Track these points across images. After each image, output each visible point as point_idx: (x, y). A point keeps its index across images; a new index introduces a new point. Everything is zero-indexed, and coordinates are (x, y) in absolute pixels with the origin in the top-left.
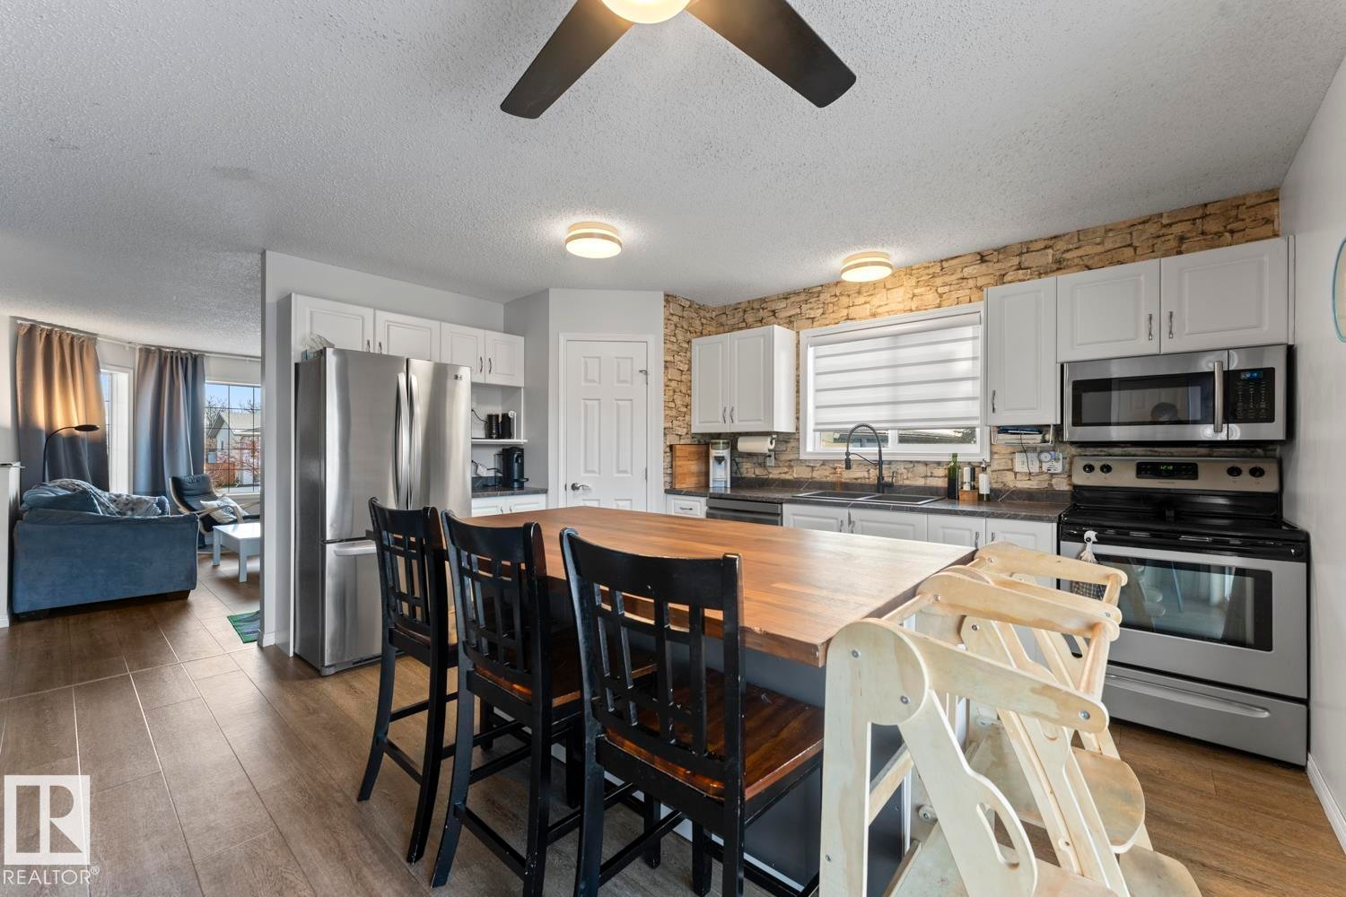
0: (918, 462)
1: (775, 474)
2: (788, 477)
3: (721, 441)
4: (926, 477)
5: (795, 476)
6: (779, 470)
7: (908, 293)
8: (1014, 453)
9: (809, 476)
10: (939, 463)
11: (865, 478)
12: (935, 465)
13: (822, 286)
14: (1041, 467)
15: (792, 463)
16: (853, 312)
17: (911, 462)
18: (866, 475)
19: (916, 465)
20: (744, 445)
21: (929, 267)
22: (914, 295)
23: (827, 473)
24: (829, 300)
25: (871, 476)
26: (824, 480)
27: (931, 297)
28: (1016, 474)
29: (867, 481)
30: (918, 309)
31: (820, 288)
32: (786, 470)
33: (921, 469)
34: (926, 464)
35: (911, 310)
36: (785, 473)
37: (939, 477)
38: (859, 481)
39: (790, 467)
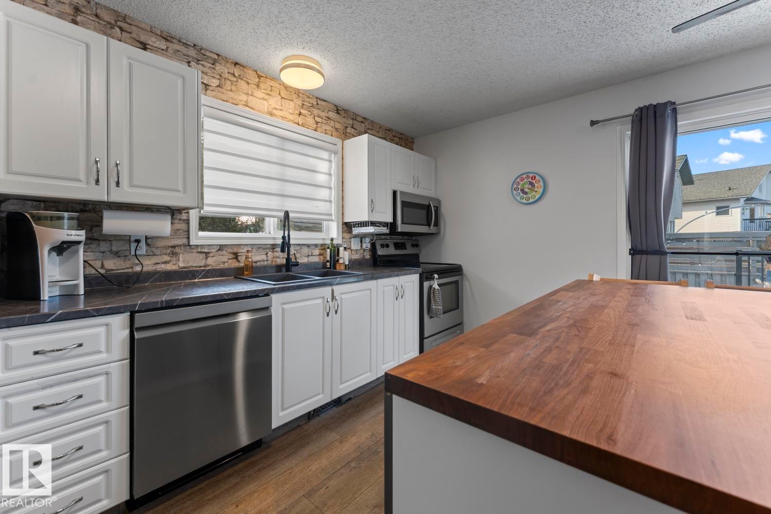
0: (304, 245)
1: (149, 265)
2: (170, 267)
3: (66, 214)
4: (308, 256)
5: (181, 265)
6: (155, 260)
7: (297, 110)
8: (351, 238)
9: (202, 264)
10: (316, 245)
11: (264, 261)
12: (314, 247)
13: (218, 55)
14: (361, 246)
15: (177, 250)
16: (253, 101)
17: (299, 245)
18: (264, 257)
19: (302, 247)
20: (112, 223)
21: (309, 97)
22: (300, 114)
23: (225, 259)
24: (227, 76)
25: (269, 258)
26: (222, 266)
27: (310, 120)
28: (352, 250)
29: (266, 263)
30: (303, 125)
31: (216, 57)
32: (166, 258)
33: (305, 250)
34: (308, 246)
35: (298, 124)
36: (165, 263)
37: (316, 256)
38: (258, 264)
39: (174, 254)
